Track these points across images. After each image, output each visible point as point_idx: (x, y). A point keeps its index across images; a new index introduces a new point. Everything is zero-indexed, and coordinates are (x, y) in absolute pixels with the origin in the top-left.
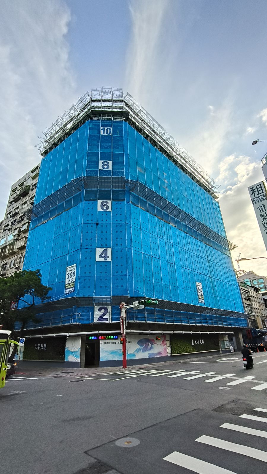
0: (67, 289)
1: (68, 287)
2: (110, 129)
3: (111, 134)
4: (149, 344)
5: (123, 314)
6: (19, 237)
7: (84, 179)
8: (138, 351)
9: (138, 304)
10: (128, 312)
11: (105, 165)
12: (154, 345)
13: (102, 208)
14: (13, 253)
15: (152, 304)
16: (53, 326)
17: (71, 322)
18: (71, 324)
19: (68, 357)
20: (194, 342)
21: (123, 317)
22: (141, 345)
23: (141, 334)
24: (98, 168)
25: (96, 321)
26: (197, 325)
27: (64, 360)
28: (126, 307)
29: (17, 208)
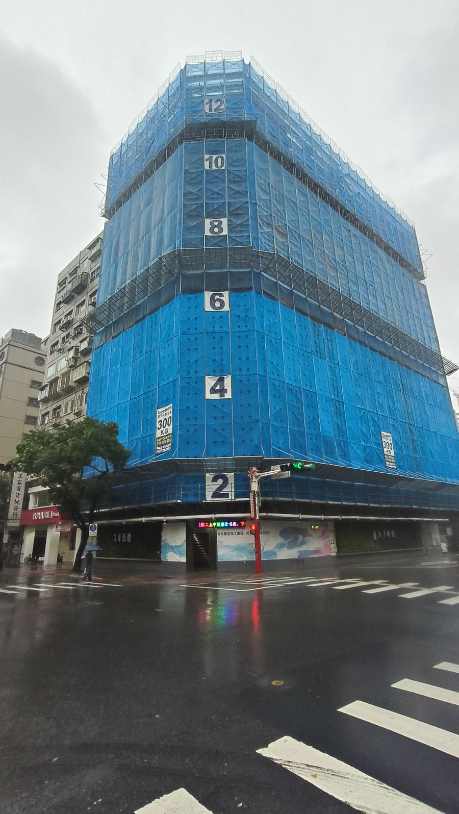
0: (159, 446)
1: (160, 443)
2: (222, 158)
3: (223, 168)
4: (299, 536)
5: (255, 487)
7: (179, 255)
8: (281, 546)
9: (280, 470)
10: (263, 483)
11: (216, 226)
12: (306, 539)
13: (213, 305)
14: (69, 390)
15: (304, 470)
16: (140, 505)
17: (169, 500)
19: (167, 555)
20: (378, 535)
21: (254, 491)
22: (285, 538)
23: (286, 520)
24: (203, 233)
25: (209, 498)
26: (384, 506)
27: (160, 558)
28: (258, 474)
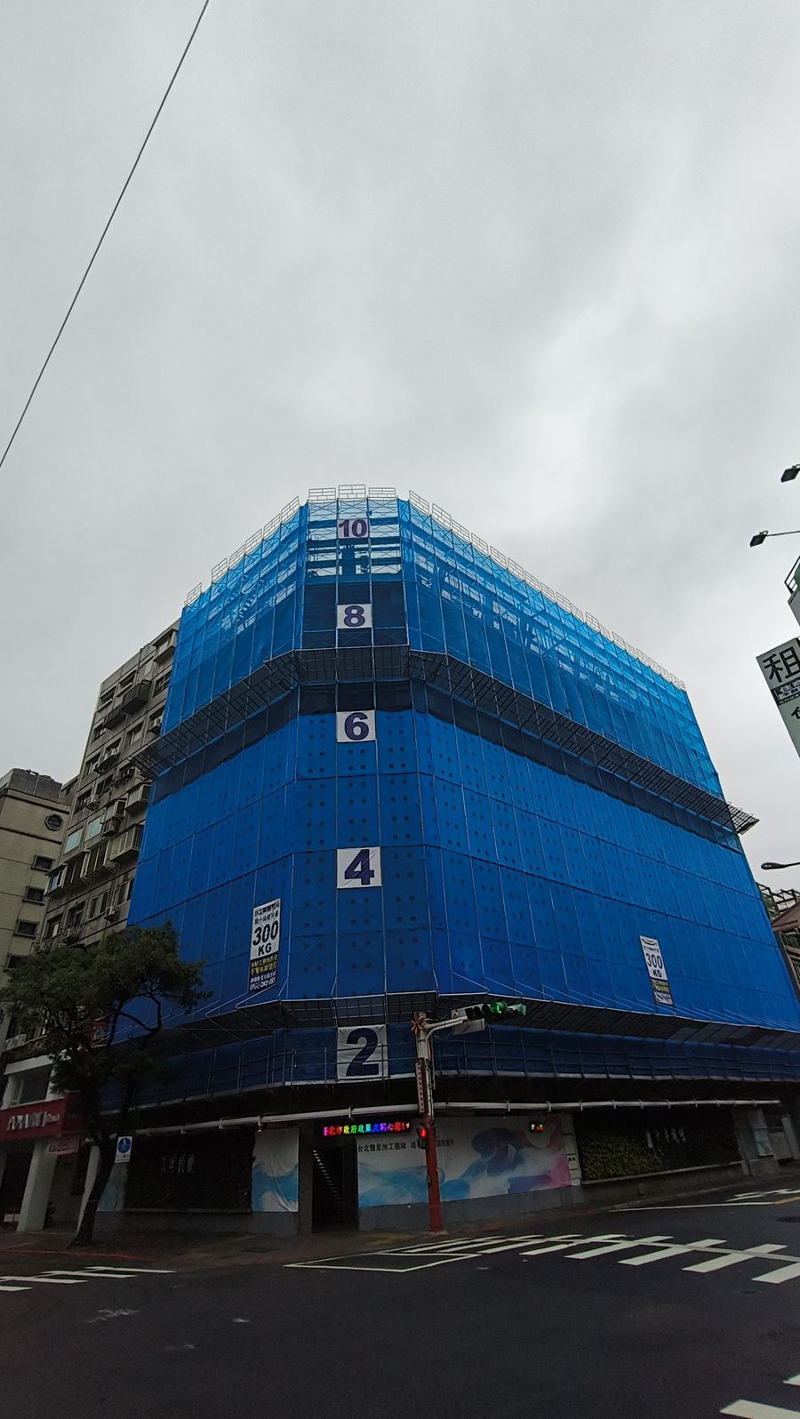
0: (255, 975)
1: (257, 970)
4: (510, 1146)
5: (424, 1051)
6: (117, 828)
7: (296, 657)
8: (475, 1171)
9: (466, 1018)
10: (437, 1042)
11: (354, 616)
12: (525, 1151)
13: (350, 734)
14: (101, 875)
15: (507, 1016)
16: (216, 1095)
17: (270, 1081)
18: (270, 1086)
19: (263, 1197)
20: (654, 1139)
21: (423, 1059)
23: (481, 1115)
24: (335, 625)
25: (342, 1076)
26: (659, 1078)
27: (250, 1205)
28: (429, 1026)
29: (115, 745)
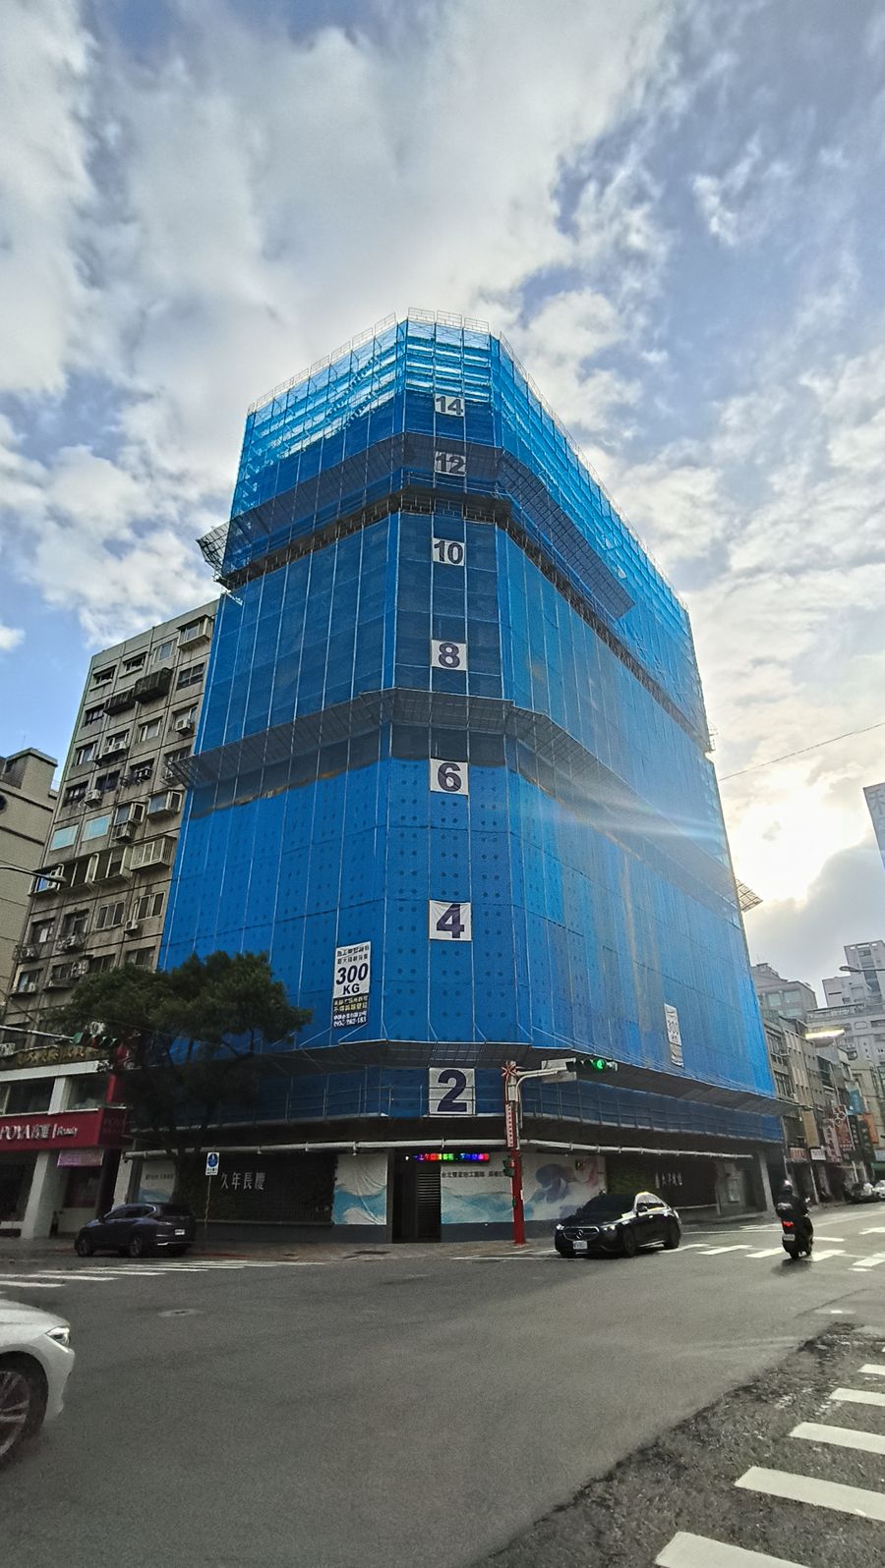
0: (339, 1013)
1: (342, 1009)
2: (460, 548)
3: (462, 564)
4: (561, 1180)
6: (133, 832)
8: (539, 1197)
9: (564, 1069)
11: (448, 655)
12: (571, 1185)
13: (442, 783)
17: (362, 1112)
18: (362, 1115)
19: (345, 1213)
22: (545, 1183)
24: (430, 662)
25: (434, 1110)
27: (330, 1220)
28: (519, 1073)
29: (120, 736)
